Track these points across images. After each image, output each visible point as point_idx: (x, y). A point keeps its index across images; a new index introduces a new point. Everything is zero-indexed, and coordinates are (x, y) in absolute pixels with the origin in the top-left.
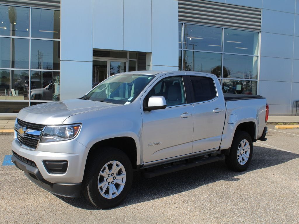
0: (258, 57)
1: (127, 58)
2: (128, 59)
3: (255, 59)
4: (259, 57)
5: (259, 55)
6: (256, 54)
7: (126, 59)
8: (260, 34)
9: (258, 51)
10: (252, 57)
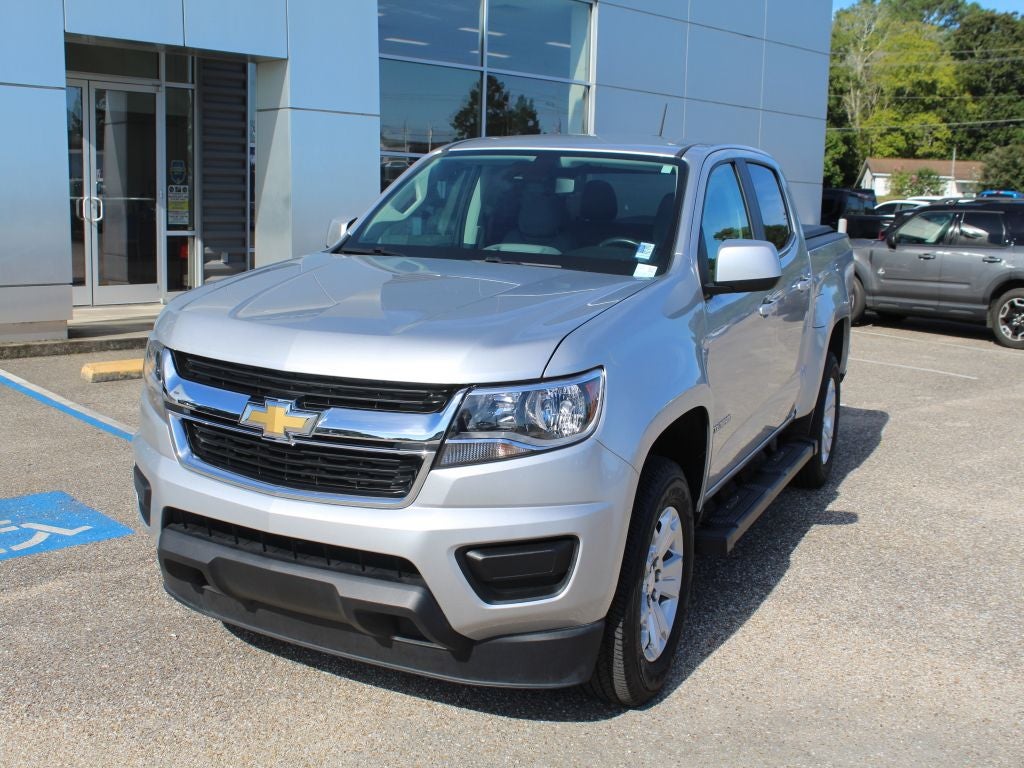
0: (589, 87)
1: (158, 77)
2: (164, 83)
3: (575, 94)
4: (593, 89)
5: (592, 81)
6: (579, 75)
7: (156, 82)
8: (595, 10)
9: (587, 67)
10: (568, 85)
